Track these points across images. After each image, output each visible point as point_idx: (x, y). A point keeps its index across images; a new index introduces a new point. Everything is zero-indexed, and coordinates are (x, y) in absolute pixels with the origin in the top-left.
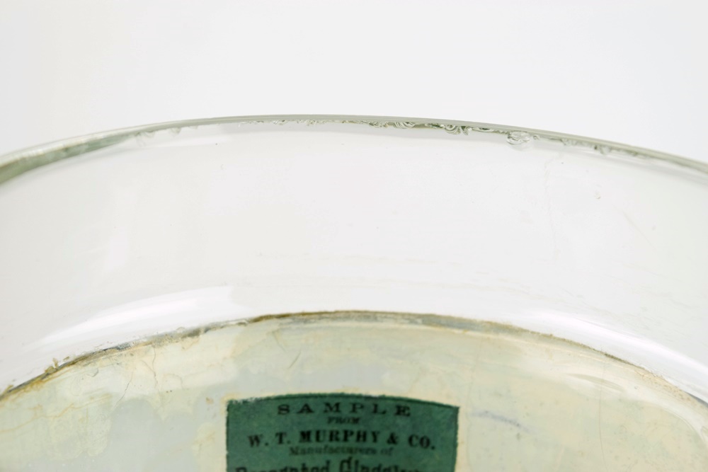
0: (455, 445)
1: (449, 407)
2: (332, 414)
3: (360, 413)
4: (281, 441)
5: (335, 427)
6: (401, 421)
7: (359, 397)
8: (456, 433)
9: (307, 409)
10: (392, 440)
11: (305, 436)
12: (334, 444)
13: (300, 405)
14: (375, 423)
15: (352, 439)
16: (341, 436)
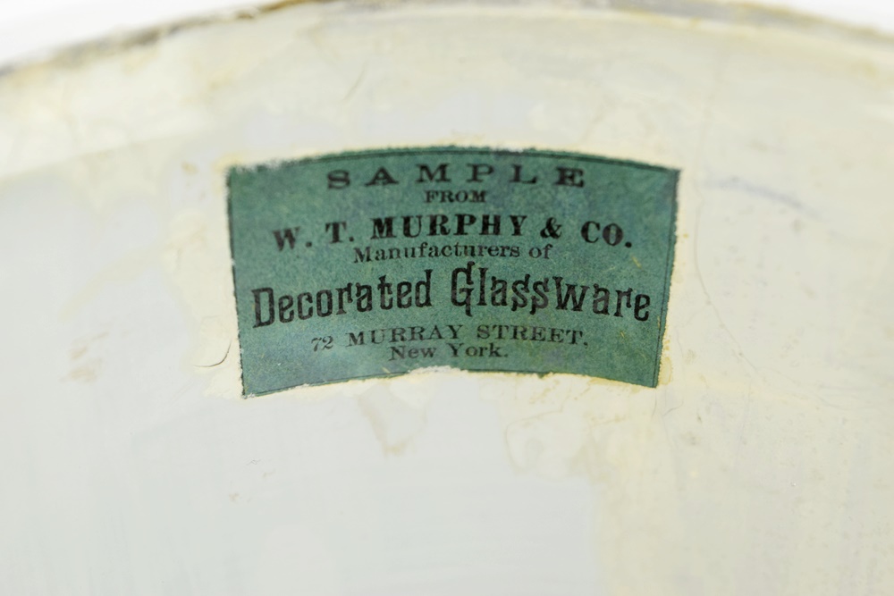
0: (671, 240)
1: (661, 169)
2: (432, 185)
3: (487, 182)
4: (336, 238)
5: (440, 209)
6: (566, 195)
7: (485, 152)
8: (674, 219)
9: (384, 177)
10: (550, 230)
11: (383, 226)
12: (439, 241)
13: (370, 170)
14: (518, 200)
15: (473, 230)
16: (452, 225)
